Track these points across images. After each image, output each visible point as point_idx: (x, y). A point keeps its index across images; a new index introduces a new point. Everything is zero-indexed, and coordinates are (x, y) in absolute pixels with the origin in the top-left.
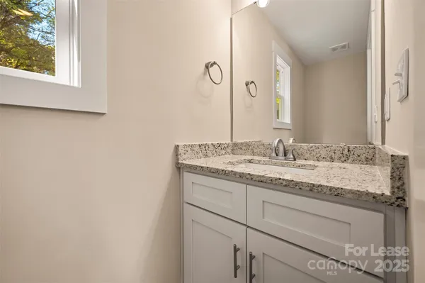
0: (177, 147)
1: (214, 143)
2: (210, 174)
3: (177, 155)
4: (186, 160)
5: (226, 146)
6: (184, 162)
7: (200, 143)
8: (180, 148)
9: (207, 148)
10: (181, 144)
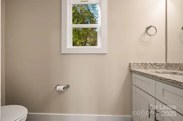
0: (130, 64)
1: (151, 63)
2: (141, 74)
3: (130, 67)
4: (134, 69)
5: (160, 64)
6: (133, 69)
7: (142, 63)
8: (131, 64)
9: (146, 65)
10: (132, 62)
